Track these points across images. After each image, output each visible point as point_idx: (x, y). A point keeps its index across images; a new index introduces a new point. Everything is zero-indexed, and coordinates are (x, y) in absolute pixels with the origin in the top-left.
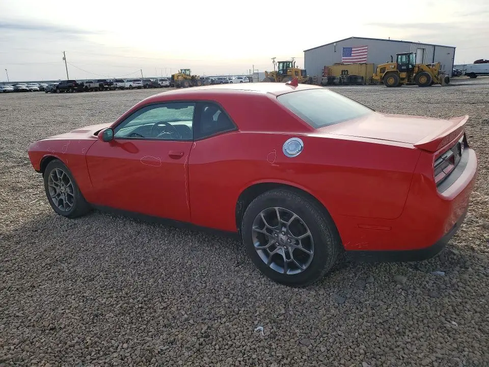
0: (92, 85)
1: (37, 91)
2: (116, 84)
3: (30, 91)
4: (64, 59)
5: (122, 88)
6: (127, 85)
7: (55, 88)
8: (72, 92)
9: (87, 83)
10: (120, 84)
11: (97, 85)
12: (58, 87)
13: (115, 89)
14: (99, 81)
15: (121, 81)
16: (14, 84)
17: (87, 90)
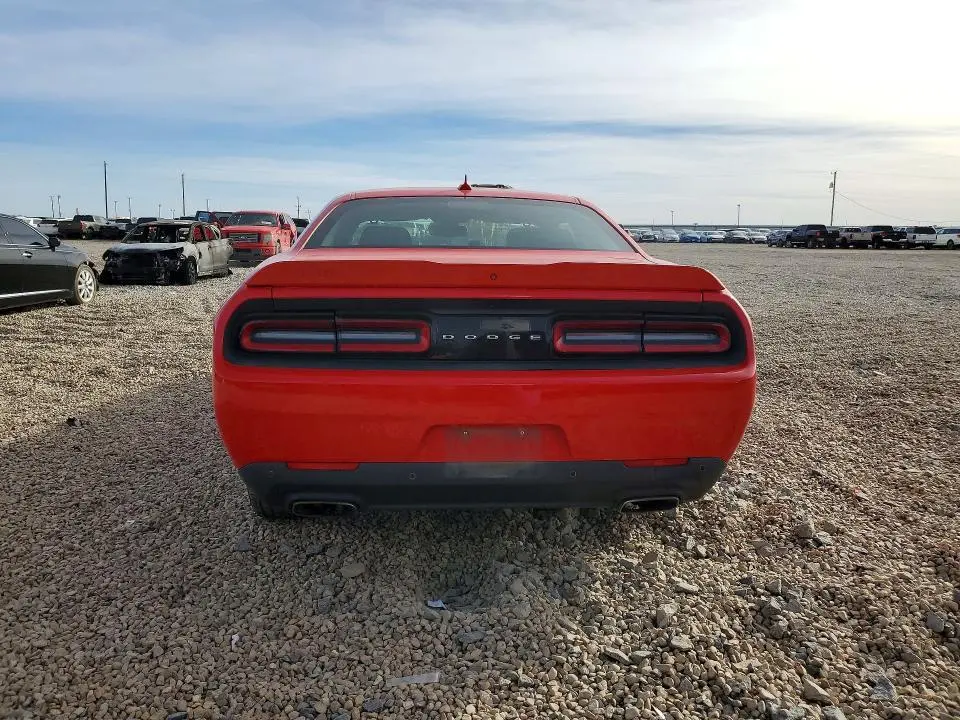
0: (857, 236)
1: (763, 242)
2: (914, 237)
3: (750, 242)
4: (833, 185)
5: (929, 246)
6: (943, 239)
7: (784, 239)
8: (813, 247)
9: (848, 230)
10: (922, 238)
11: (868, 236)
12: (789, 237)
13: (911, 246)
14: (876, 228)
15: (929, 230)
16: (730, 229)
17: (845, 245)
